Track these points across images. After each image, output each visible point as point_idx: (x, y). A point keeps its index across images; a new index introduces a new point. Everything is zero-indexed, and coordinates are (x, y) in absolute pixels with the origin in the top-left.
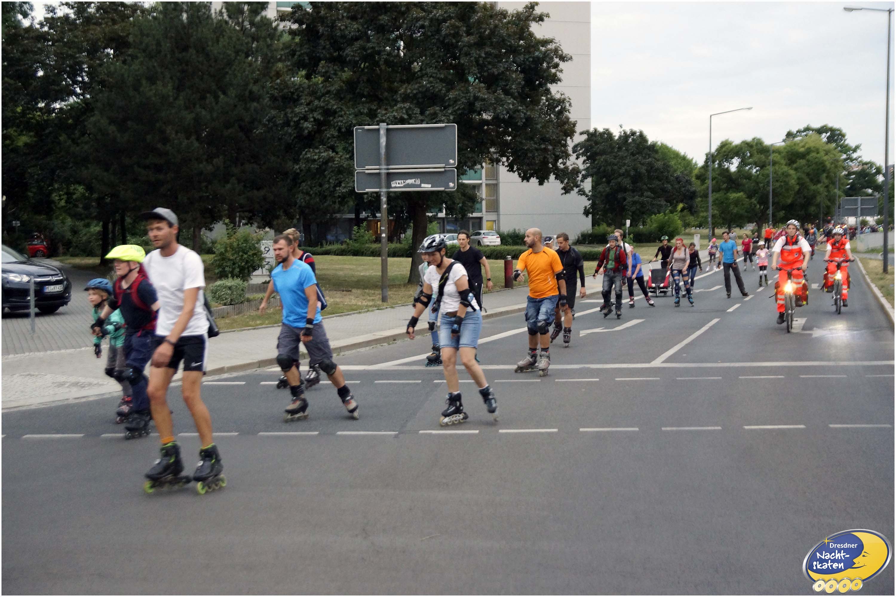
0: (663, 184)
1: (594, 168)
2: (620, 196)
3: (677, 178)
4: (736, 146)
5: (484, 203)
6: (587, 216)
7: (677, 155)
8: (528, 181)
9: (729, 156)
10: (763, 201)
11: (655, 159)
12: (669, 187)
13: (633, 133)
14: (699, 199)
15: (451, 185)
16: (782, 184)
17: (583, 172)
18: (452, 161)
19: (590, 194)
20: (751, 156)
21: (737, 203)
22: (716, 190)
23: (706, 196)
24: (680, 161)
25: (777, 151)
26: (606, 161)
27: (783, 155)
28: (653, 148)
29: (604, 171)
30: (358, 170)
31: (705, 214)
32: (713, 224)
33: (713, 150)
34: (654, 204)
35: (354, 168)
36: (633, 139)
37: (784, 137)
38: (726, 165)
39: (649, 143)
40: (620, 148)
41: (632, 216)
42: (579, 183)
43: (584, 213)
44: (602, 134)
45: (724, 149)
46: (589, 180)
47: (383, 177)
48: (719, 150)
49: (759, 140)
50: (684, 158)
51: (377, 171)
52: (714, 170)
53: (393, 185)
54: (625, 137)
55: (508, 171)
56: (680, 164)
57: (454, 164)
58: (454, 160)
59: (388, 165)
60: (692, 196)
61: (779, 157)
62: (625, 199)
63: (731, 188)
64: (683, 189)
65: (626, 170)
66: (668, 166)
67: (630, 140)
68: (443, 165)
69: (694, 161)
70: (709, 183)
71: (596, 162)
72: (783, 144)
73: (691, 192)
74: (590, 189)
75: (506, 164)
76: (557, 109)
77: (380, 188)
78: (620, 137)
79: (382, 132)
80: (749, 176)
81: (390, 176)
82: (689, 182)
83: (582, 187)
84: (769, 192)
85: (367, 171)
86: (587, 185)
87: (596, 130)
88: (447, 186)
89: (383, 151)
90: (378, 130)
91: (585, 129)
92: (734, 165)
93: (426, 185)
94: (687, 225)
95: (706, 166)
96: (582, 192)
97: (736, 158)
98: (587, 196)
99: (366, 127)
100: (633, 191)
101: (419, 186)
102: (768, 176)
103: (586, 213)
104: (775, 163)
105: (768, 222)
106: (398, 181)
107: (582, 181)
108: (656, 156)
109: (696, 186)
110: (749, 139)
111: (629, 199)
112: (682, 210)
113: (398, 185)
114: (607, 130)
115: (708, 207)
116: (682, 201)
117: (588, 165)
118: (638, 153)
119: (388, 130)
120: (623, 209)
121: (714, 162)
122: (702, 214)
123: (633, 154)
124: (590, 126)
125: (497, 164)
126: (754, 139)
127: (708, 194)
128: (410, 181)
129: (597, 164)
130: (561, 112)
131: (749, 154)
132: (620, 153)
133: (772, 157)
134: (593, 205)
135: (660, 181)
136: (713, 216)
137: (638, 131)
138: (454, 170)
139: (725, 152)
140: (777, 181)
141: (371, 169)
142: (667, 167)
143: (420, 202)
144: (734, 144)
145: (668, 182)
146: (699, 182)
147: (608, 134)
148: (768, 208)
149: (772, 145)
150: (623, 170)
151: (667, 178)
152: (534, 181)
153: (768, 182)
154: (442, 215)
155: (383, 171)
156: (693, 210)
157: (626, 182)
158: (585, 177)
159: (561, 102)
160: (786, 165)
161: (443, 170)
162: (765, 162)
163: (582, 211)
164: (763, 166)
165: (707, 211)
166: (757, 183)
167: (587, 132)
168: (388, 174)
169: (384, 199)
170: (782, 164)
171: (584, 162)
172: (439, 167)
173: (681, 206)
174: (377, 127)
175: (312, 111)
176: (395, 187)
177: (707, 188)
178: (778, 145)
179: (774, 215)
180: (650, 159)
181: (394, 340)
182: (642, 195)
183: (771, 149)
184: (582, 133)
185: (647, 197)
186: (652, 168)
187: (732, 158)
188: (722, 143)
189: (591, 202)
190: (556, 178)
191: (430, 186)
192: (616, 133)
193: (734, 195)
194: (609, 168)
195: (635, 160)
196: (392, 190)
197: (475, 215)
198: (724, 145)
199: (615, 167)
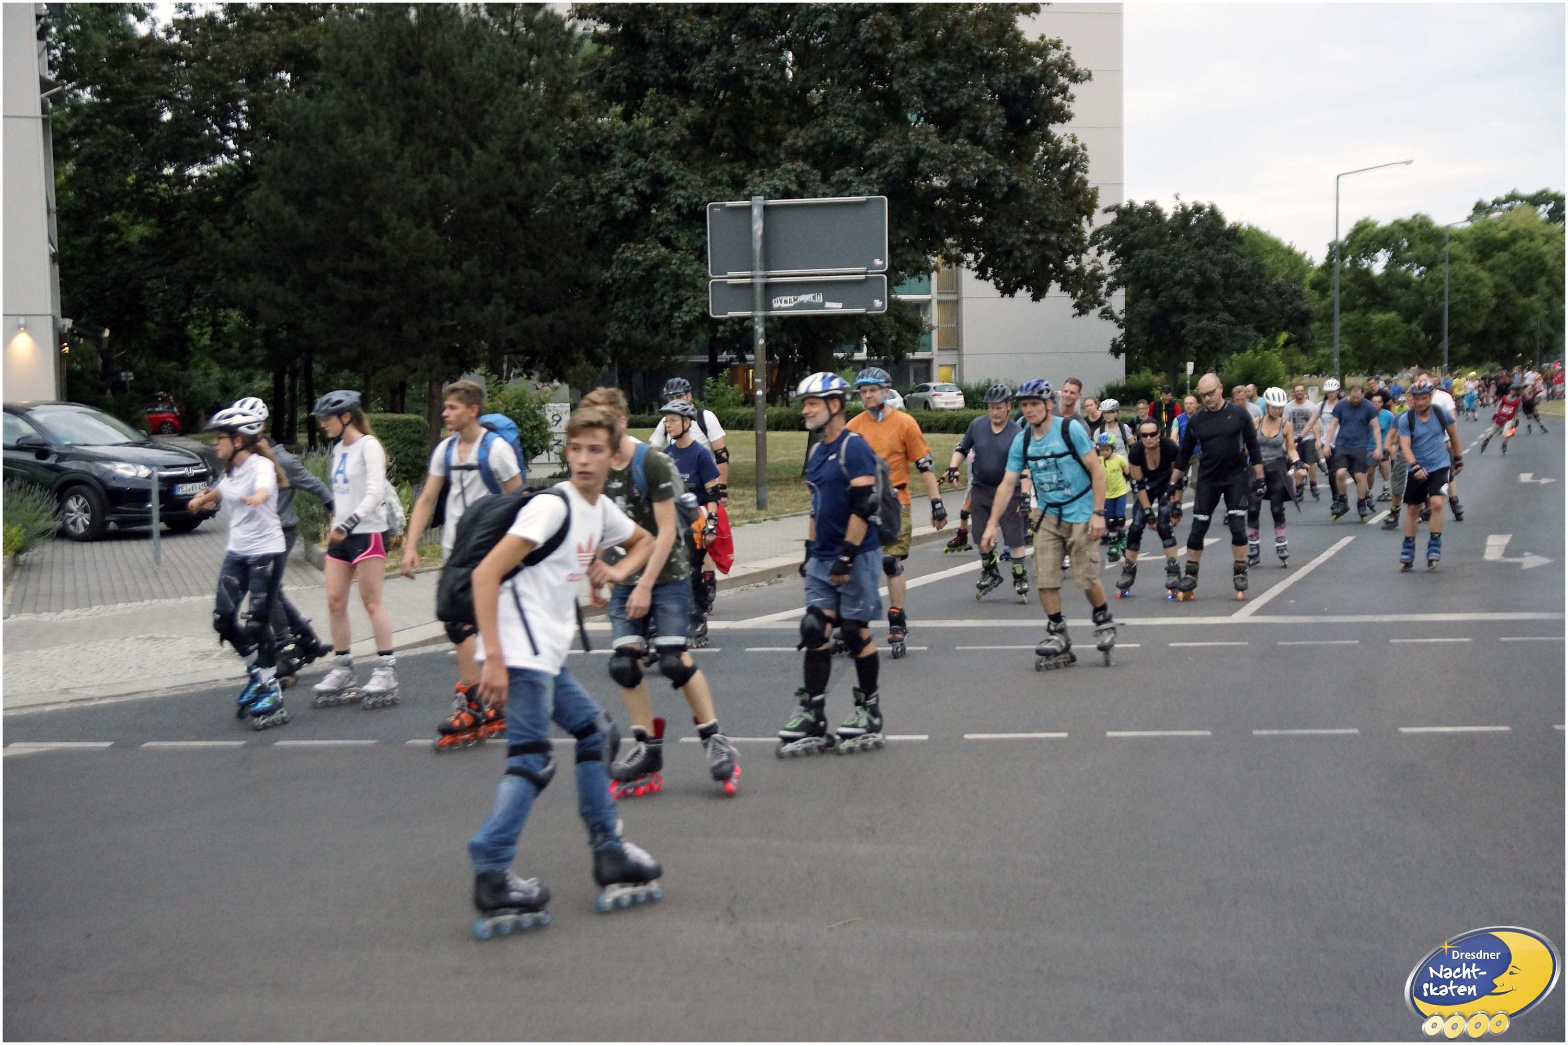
0: (1252, 299)
1: (1129, 270)
2: (1174, 320)
3: (1278, 287)
4: (1384, 230)
5: (935, 334)
6: (1117, 356)
7: (1276, 247)
8: (1012, 295)
9: (1371, 248)
10: (1433, 326)
11: (1238, 253)
12: (1261, 303)
13: (1198, 209)
14: (1316, 325)
15: (878, 303)
16: (1467, 296)
17: (1110, 279)
18: (878, 262)
19: (1122, 316)
20: (1410, 246)
21: (1385, 330)
22: (1347, 307)
23: (1328, 318)
24: (1282, 256)
25: (1458, 237)
26: (1150, 260)
27: (1468, 244)
28: (1234, 234)
29: (1147, 277)
30: (715, 279)
31: (1327, 351)
32: (1342, 367)
33: (1342, 237)
34: (1235, 335)
35: (705, 276)
36: (1199, 220)
37: (1471, 213)
38: (1365, 263)
39: (1227, 226)
40: (1175, 236)
41: (1197, 355)
42: (1102, 298)
43: (1111, 351)
44: (1143, 212)
45: (1361, 235)
46: (1121, 292)
47: (759, 290)
48: (1352, 237)
49: (1424, 218)
50: (1289, 252)
51: (748, 281)
52: (1342, 272)
53: (775, 305)
54: (1184, 216)
55: (977, 277)
56: (1282, 261)
57: (883, 267)
58: (882, 259)
59: (767, 267)
60: (1304, 319)
61: (1461, 247)
62: (1183, 325)
63: (1374, 304)
64: (1288, 307)
65: (1186, 275)
66: (1261, 267)
67: (1194, 221)
68: (863, 269)
69: (1307, 257)
70: (1335, 295)
71: (1132, 261)
72: (1469, 224)
73: (1303, 313)
74: (1123, 307)
75: (974, 265)
76: (1063, 168)
77: (753, 309)
78: (1175, 216)
79: (757, 212)
80: (1406, 283)
81: (770, 290)
82: (1298, 294)
83: (1107, 305)
84: (1443, 311)
85: (730, 281)
86: (1118, 301)
87: (1132, 204)
88: (871, 306)
89: (758, 245)
90: (749, 208)
91: (1111, 203)
92: (1379, 264)
93: (834, 305)
94: (1294, 371)
95: (1328, 267)
96: (1107, 314)
97: (1383, 251)
98: (1117, 320)
99: (728, 204)
100: (1199, 311)
101: (821, 306)
102: (1440, 282)
103: (1116, 350)
104: (1453, 259)
105: (1441, 364)
106: (784, 298)
107: (1108, 294)
108: (1240, 249)
109: (1312, 302)
110: (1406, 216)
111: (1191, 325)
112: (1287, 344)
113: (783, 305)
114: (1152, 204)
115: (1332, 338)
116: (1285, 328)
117: (1119, 266)
118: (1207, 245)
119: (766, 208)
120: (1181, 343)
121: (1343, 258)
122: (1321, 351)
123: (1199, 246)
124: (1121, 197)
125: (957, 265)
126: (1415, 217)
127: (1332, 315)
128: (805, 298)
129: (1136, 262)
130: (1070, 172)
131: (1406, 244)
132: (1176, 245)
133: (1450, 248)
134: (1127, 337)
135: (1246, 293)
136: (1342, 354)
137: (1207, 204)
138: (882, 278)
139: (1363, 240)
140: (1458, 291)
141: (735, 277)
142: (1258, 268)
143: (822, 335)
144: (1379, 226)
145: (1261, 296)
146: (1316, 294)
147: (1152, 213)
148: (1440, 339)
149: (1448, 227)
150: (1179, 276)
151: (1258, 287)
152: (1023, 295)
153: (1441, 294)
154: (861, 356)
155: (759, 281)
156: (1306, 345)
157: (1186, 295)
158: (1112, 288)
159: (1070, 155)
160: (1472, 262)
161: (863, 277)
162: (1435, 257)
163: (1109, 347)
164: (1431, 266)
165: (1330, 344)
166: (1422, 295)
167: (1116, 208)
168: (767, 286)
169: (760, 329)
170: (1466, 261)
171: (1112, 259)
172: (854, 272)
173: (1283, 337)
174: (746, 203)
175: (633, 177)
176: (779, 309)
177: (1332, 304)
178: (1459, 226)
179: (1451, 353)
180: (1229, 255)
181: (779, 576)
182: (1213, 319)
183: (1447, 234)
184: (1107, 211)
185: (1222, 323)
186: (1232, 270)
187: (1376, 251)
188: (1358, 224)
189: (1123, 331)
190: (1062, 289)
191: (840, 305)
192: (1169, 210)
193: (1379, 318)
194: (1156, 271)
195: (1202, 257)
196: (773, 313)
197: (919, 355)
198: (1361, 228)
199: (1167, 270)
